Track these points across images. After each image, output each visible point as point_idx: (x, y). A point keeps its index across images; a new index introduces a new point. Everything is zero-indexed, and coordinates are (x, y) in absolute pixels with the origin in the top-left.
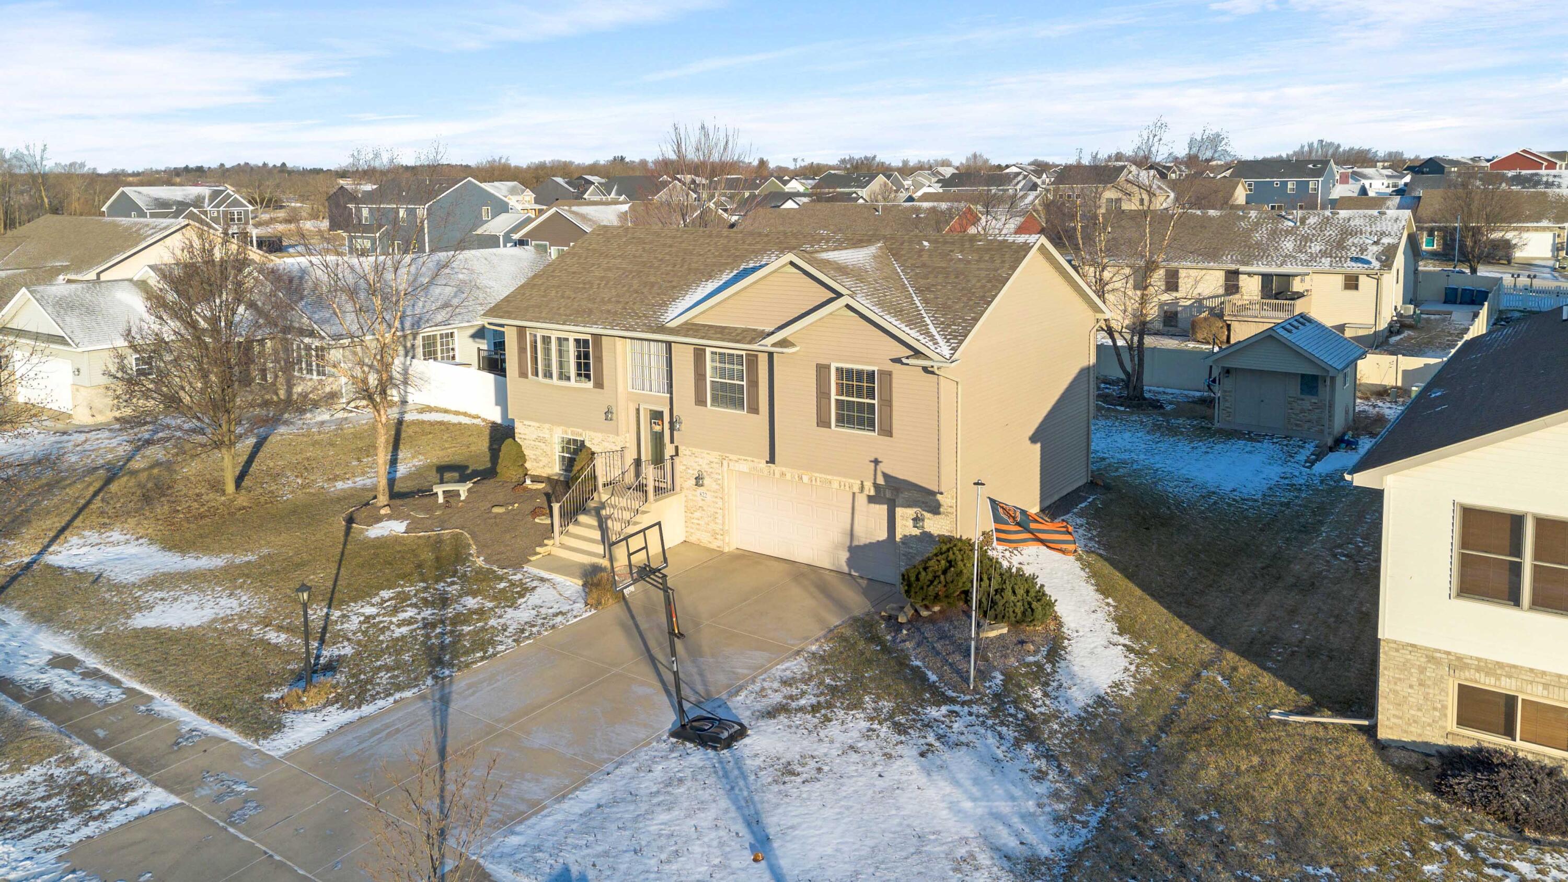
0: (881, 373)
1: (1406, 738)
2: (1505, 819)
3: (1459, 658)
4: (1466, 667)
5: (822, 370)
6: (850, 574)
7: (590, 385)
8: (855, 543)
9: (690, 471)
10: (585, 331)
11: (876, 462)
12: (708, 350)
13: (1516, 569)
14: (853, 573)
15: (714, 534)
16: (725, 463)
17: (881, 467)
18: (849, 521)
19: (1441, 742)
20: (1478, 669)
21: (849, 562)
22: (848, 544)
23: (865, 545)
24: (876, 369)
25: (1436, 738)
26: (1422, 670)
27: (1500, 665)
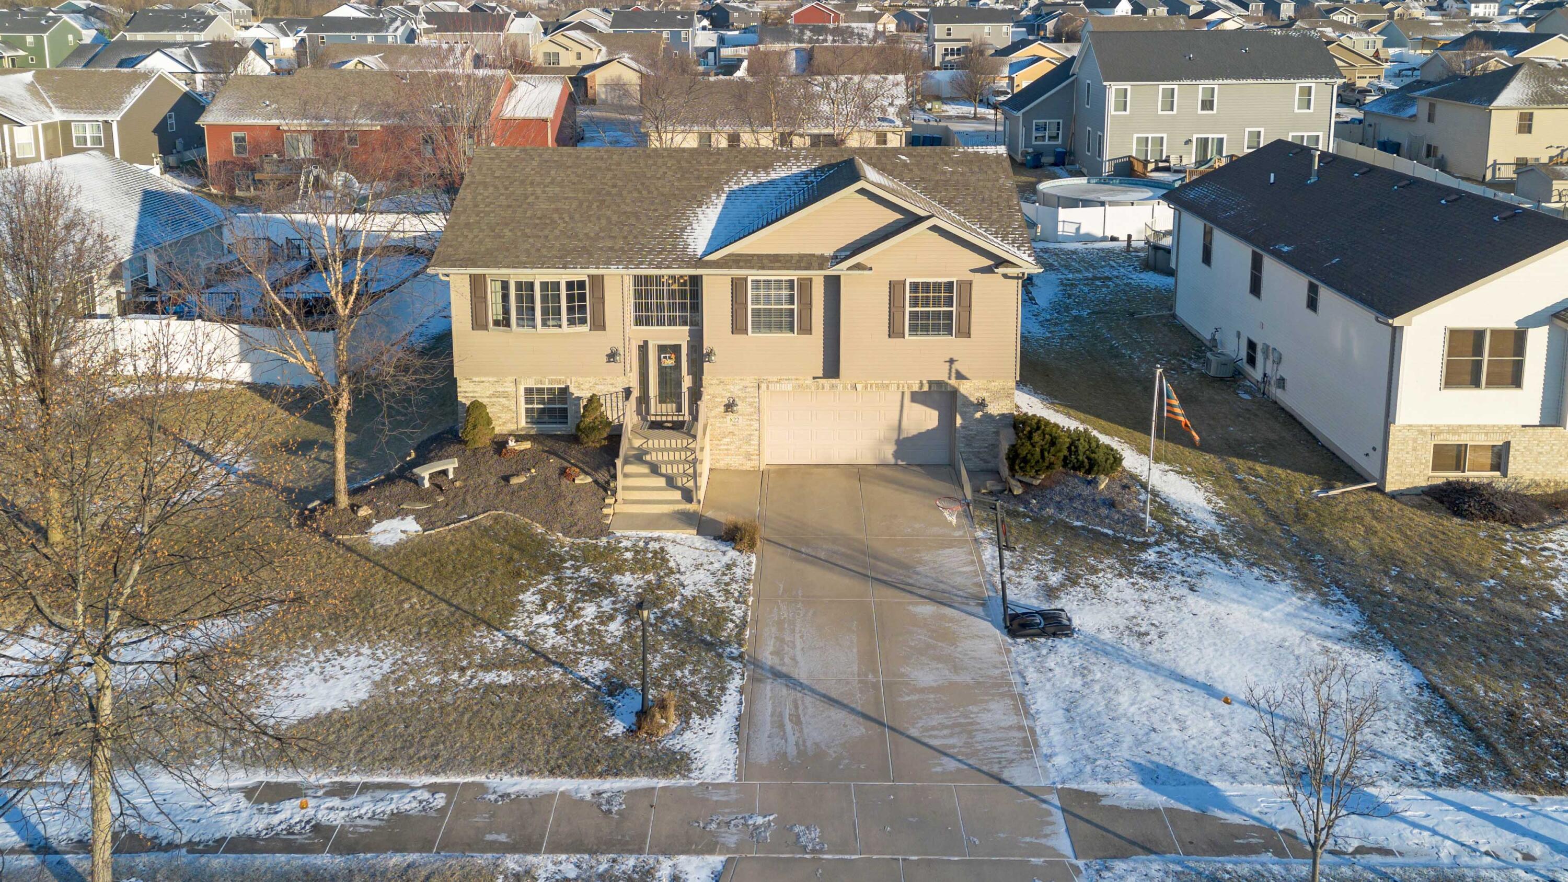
0: (960, 283)
1: (1403, 487)
2: (1506, 522)
3: (1437, 428)
4: (1441, 432)
5: (895, 287)
6: (896, 465)
7: (585, 328)
8: (904, 435)
9: (719, 400)
10: (579, 274)
11: (952, 361)
12: (750, 279)
13: (1478, 364)
14: (900, 462)
15: (748, 456)
16: (763, 386)
17: (956, 366)
18: (897, 417)
19: (1424, 484)
20: (1448, 433)
21: (896, 455)
22: (896, 437)
23: (914, 436)
24: (954, 280)
25: (1422, 482)
26: (1415, 440)
27: (1461, 427)
